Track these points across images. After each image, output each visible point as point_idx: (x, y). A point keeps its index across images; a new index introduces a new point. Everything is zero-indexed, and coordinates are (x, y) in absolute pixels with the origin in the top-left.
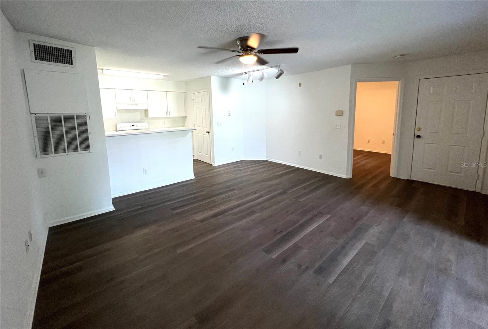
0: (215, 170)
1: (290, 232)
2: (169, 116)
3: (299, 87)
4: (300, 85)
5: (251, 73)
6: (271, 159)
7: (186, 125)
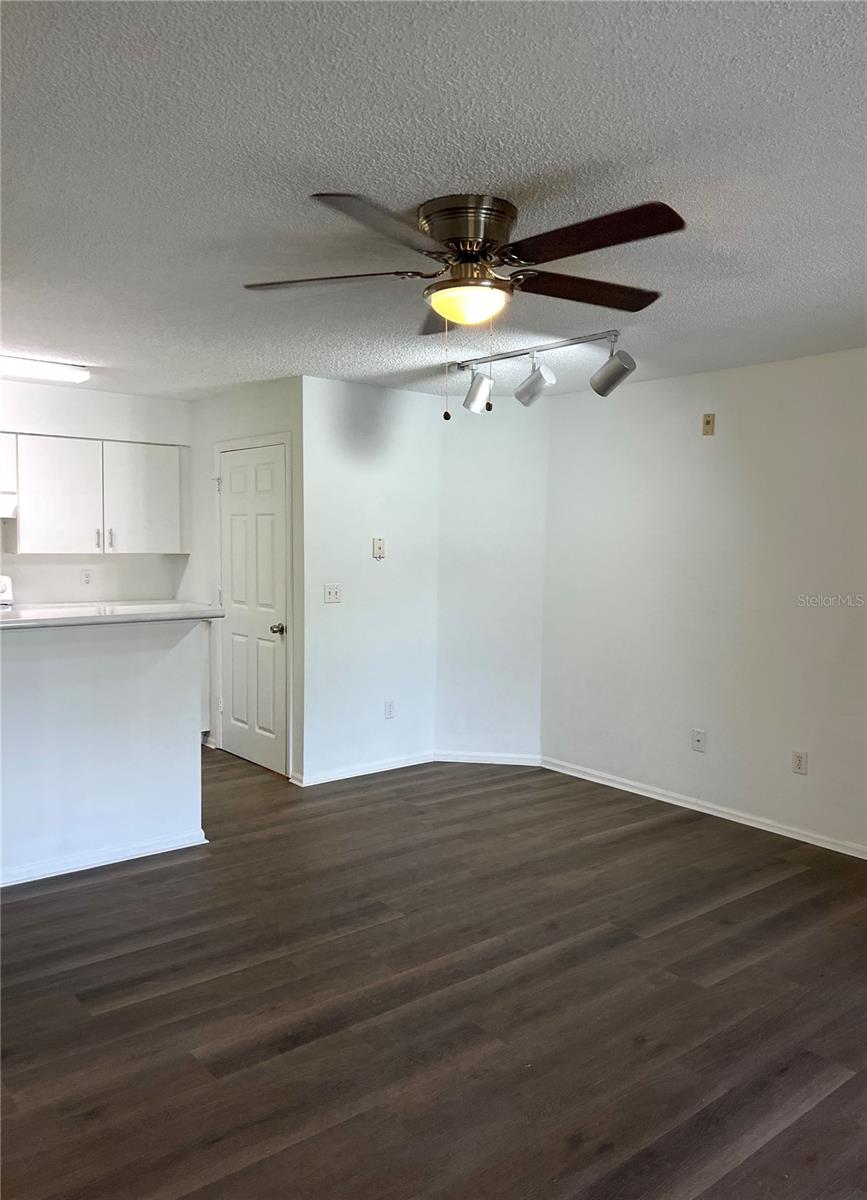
0: (301, 807)
1: (649, 1155)
2: (108, 550)
3: (706, 433)
4: (708, 423)
5: (482, 368)
6: (563, 763)
7: (182, 592)
